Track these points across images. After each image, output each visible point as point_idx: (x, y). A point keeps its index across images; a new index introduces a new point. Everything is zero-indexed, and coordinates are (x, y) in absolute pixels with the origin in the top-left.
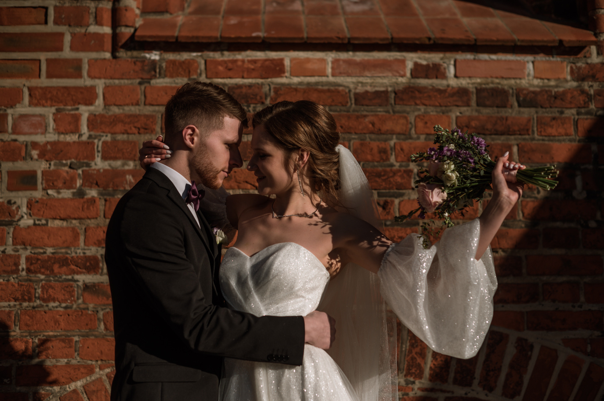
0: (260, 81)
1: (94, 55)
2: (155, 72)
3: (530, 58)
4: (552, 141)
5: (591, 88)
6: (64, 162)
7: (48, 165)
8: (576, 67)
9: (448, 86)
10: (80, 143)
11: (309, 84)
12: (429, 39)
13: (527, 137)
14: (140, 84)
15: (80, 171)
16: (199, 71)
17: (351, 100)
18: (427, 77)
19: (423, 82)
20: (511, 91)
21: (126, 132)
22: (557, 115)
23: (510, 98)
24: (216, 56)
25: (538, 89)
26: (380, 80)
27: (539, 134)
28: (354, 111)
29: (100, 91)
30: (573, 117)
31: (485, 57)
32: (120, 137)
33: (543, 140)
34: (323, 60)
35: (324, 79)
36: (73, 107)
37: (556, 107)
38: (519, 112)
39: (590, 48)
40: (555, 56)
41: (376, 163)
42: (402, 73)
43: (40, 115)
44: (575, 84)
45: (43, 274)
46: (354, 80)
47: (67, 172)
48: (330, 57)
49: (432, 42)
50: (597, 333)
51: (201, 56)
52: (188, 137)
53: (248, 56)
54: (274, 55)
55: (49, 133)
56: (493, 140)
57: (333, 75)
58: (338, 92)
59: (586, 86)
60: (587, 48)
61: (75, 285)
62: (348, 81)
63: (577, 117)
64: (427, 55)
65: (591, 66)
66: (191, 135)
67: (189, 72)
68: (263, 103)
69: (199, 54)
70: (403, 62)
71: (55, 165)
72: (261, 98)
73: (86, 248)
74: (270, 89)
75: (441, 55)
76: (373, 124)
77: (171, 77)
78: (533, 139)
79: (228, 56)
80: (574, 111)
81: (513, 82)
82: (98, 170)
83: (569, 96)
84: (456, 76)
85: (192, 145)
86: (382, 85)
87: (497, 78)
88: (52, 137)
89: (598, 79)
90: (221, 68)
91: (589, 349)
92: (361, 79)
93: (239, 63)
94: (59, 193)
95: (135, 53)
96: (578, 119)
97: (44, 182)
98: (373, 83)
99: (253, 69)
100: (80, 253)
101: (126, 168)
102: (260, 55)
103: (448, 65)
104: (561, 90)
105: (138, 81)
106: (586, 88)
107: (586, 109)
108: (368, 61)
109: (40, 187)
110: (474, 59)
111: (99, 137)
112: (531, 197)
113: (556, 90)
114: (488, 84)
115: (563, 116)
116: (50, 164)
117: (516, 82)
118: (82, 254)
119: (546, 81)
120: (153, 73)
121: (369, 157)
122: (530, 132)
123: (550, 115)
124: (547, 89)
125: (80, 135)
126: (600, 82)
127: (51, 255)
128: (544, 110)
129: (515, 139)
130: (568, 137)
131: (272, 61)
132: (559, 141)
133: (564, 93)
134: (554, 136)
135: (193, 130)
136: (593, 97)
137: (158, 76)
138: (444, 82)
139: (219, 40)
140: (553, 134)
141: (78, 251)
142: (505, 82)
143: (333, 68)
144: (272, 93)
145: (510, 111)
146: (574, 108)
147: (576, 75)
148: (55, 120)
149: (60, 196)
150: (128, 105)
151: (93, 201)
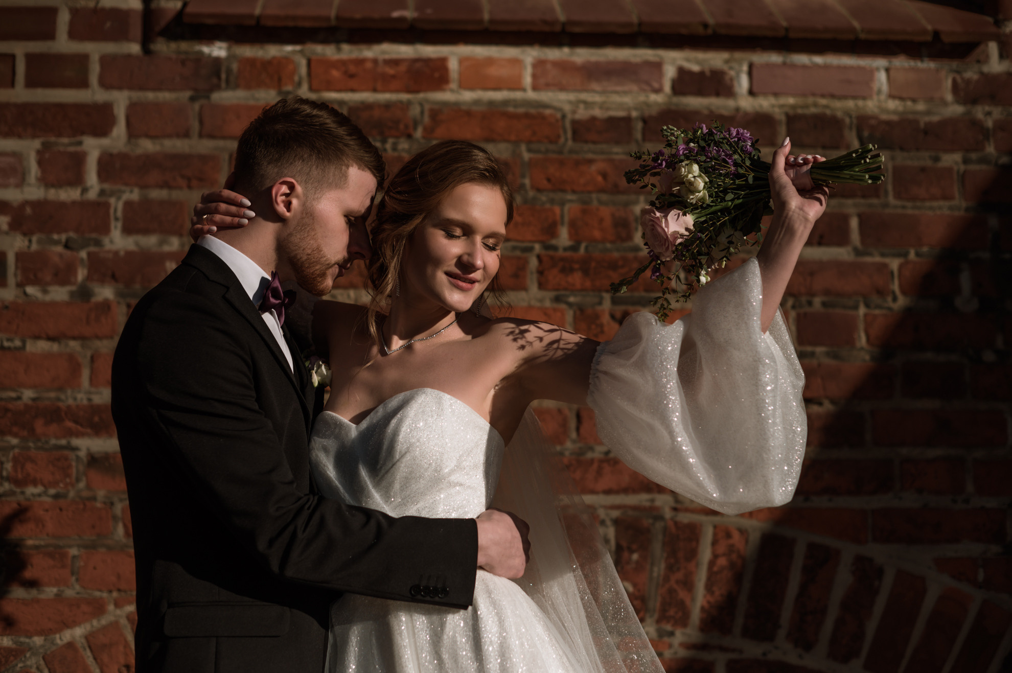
0: (404, 97)
1: (110, 48)
2: (219, 78)
3: (881, 62)
4: (918, 209)
5: (988, 117)
6: (55, 237)
7: (26, 243)
8: (963, 79)
9: (737, 109)
10: (83, 205)
11: (491, 103)
12: (706, 26)
13: (875, 201)
14: (193, 99)
15: (83, 254)
16: (296, 78)
17: (565, 132)
18: (700, 93)
19: (694, 102)
20: (847, 120)
21: (166, 185)
22: (929, 163)
23: (847, 133)
24: (328, 51)
25: (895, 118)
26: (616, 99)
27: (896, 196)
28: (571, 151)
29: (120, 112)
30: (956, 168)
31: (802, 59)
32: (156, 194)
33: (904, 207)
34: (516, 62)
35: (518, 95)
36: (73, 140)
37: (927, 150)
39: (987, 46)
40: (926, 59)
41: (608, 245)
42: (656, 85)
43: (14, 154)
44: (960, 109)
45: (15, 435)
46: (572, 96)
47: (61, 255)
48: (529, 55)
49: (710, 31)
50: (995, 549)
51: (301, 52)
52: (280, 199)
53: (384, 52)
54: (429, 51)
55: (29, 185)
57: (535, 88)
58: (543, 118)
59: (979, 112)
60: (982, 47)
61: (72, 455)
62: (561, 99)
63: (963, 168)
64: (701, 55)
65: (989, 79)
66: (287, 195)
67: (280, 80)
68: (409, 136)
69: (298, 48)
70: (658, 66)
71: (39, 242)
72: (407, 127)
73: (93, 390)
74: (422, 112)
75: (725, 55)
76: (605, 176)
77: (248, 87)
78: (886, 205)
79: (348, 52)
81: (850, 104)
82: (116, 253)
83: (950, 129)
84: (751, 93)
85: (288, 214)
86: (621, 106)
87: (823, 96)
88: (34, 192)
89: (1000, 101)
90: (335, 73)
91: (981, 576)
92: (584, 96)
93: (369, 65)
94: (45, 292)
95: (184, 46)
96: (965, 171)
97: (19, 272)
98: (604, 103)
99: (393, 77)
100: (82, 399)
101: (166, 248)
102: (405, 51)
103: (738, 73)
104: (935, 118)
105: (188, 94)
106: (980, 116)
107: (979, 154)
108: (597, 65)
109: (11, 280)
110: (784, 64)
111: (117, 194)
112: (881, 307)
113: (927, 119)
114: (806, 106)
115: (939, 164)
116: (30, 241)
117: (856, 105)
118: (85, 402)
119: (909, 103)
120: (215, 81)
121: (597, 234)
122: (881, 193)
123: (916, 163)
124: (911, 117)
125: (85, 190)
126: (1004, 105)
127: (30, 402)
128: (906, 154)
129: (855, 205)
130: (947, 203)
131: (427, 61)
132: (931, 209)
133: (942, 124)
134: (923, 201)
135: (292, 187)
136: (991, 133)
137: (223, 85)
138: (731, 103)
139: (333, 23)
140: (921, 198)
141: (79, 396)
142: (837, 104)
143: (534, 76)
144: (426, 119)
146: (959, 151)
147: (962, 93)
148: (40, 163)
149: (48, 298)
150: (169, 136)
151: (106, 306)
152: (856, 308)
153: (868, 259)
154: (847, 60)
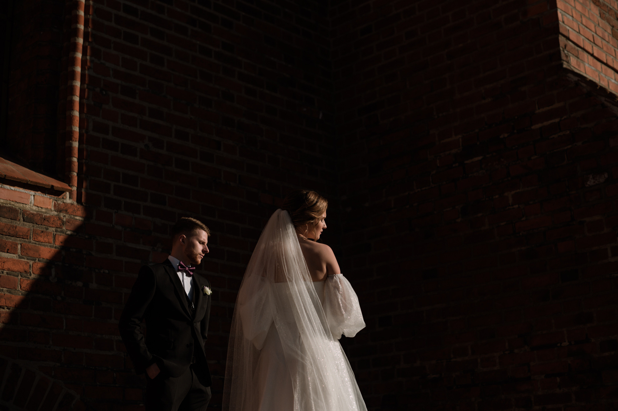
3: (32, 193)
4: (40, 245)
5: (64, 218)
8: (57, 203)
13: (27, 240)
20: (20, 211)
22: (45, 230)
23: (19, 215)
25: (35, 213)
27: (33, 239)
30: (53, 233)
31: (8, 187)
33: (35, 244)
37: (44, 225)
38: (24, 224)
39: (66, 193)
40: (47, 195)
44: (56, 213)
50: (58, 364)
56: (7, 238)
59: (62, 215)
60: (64, 193)
63: (55, 233)
65: (66, 204)
78: (30, 242)
80: (54, 229)
81: (21, 205)
83: (52, 219)
87: (13, 201)
89: (68, 212)
96: (56, 234)
104: (48, 215)
106: (62, 217)
107: (60, 229)
112: (26, 277)
113: (45, 215)
115: (48, 231)
117: (23, 206)
119: (40, 208)
122: (29, 238)
123: (40, 229)
124: (40, 213)
126: (69, 214)
128: (37, 225)
129: (20, 240)
130: (49, 244)
132: (44, 246)
133: (50, 217)
134: (42, 242)
136: (65, 223)
140: (41, 241)
142: (17, 205)
145: (18, 223)
146: (54, 227)
147: (57, 208)
152: (18, 276)
153: (23, 260)
154: (21, 190)
